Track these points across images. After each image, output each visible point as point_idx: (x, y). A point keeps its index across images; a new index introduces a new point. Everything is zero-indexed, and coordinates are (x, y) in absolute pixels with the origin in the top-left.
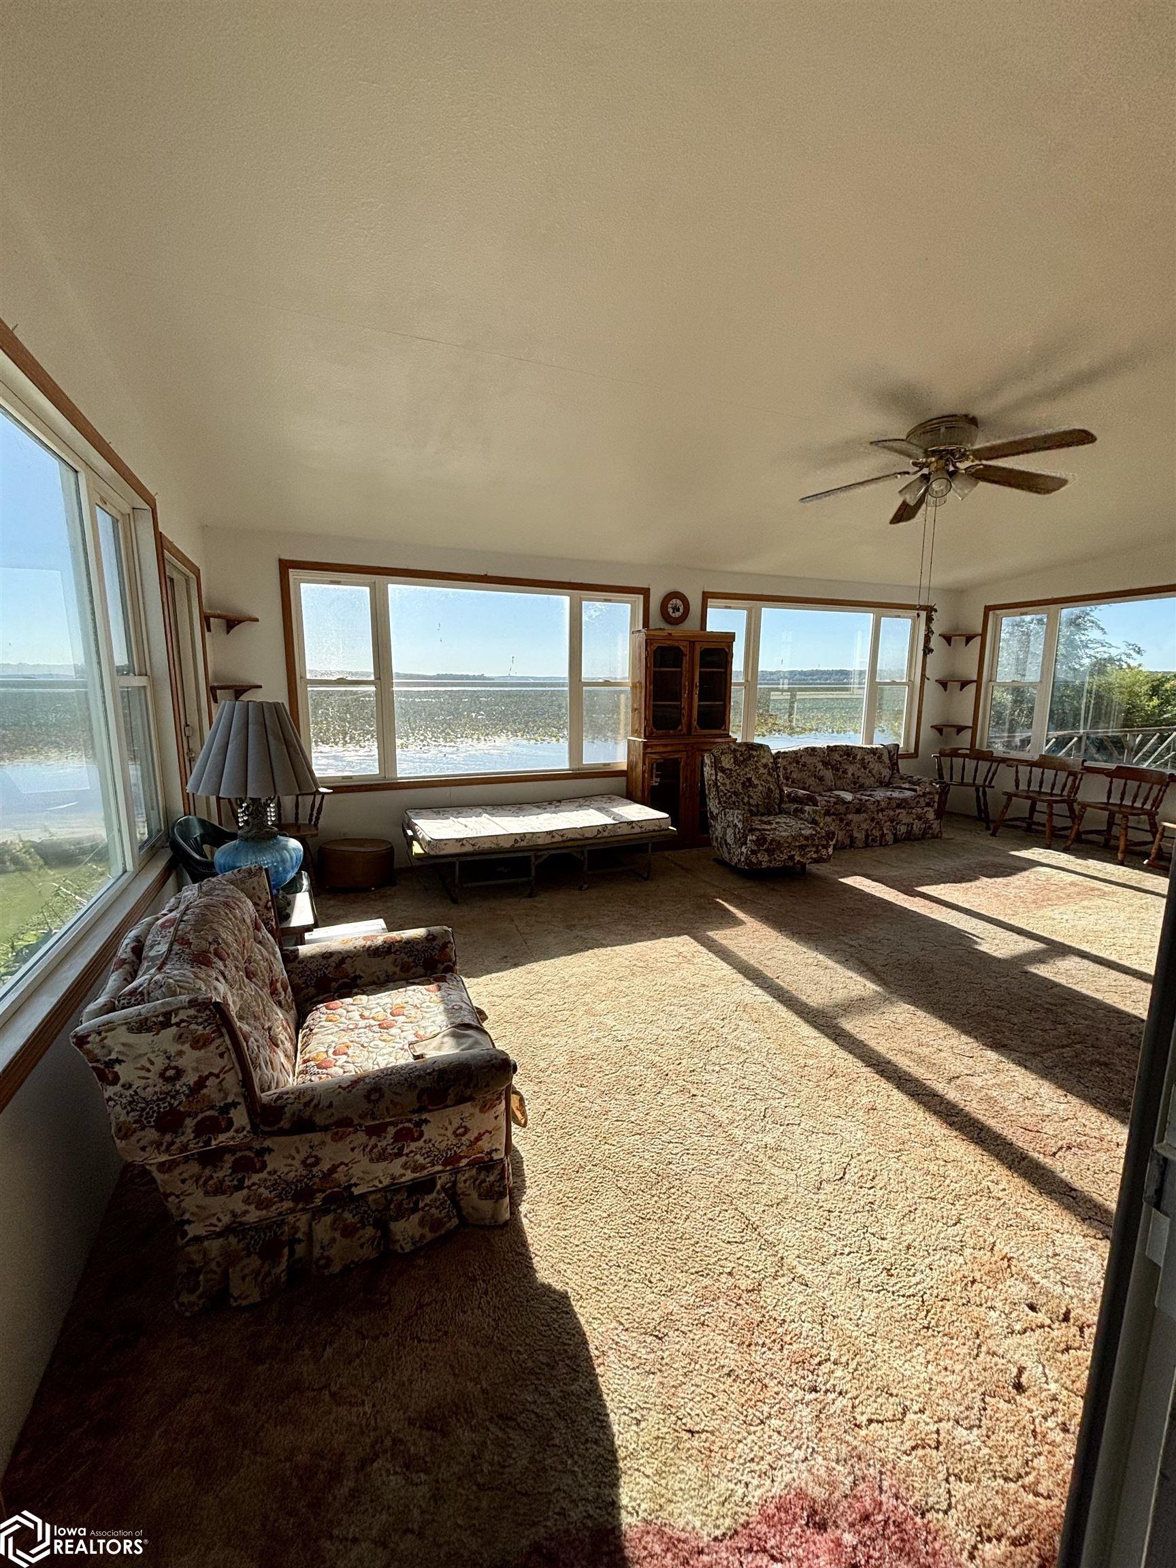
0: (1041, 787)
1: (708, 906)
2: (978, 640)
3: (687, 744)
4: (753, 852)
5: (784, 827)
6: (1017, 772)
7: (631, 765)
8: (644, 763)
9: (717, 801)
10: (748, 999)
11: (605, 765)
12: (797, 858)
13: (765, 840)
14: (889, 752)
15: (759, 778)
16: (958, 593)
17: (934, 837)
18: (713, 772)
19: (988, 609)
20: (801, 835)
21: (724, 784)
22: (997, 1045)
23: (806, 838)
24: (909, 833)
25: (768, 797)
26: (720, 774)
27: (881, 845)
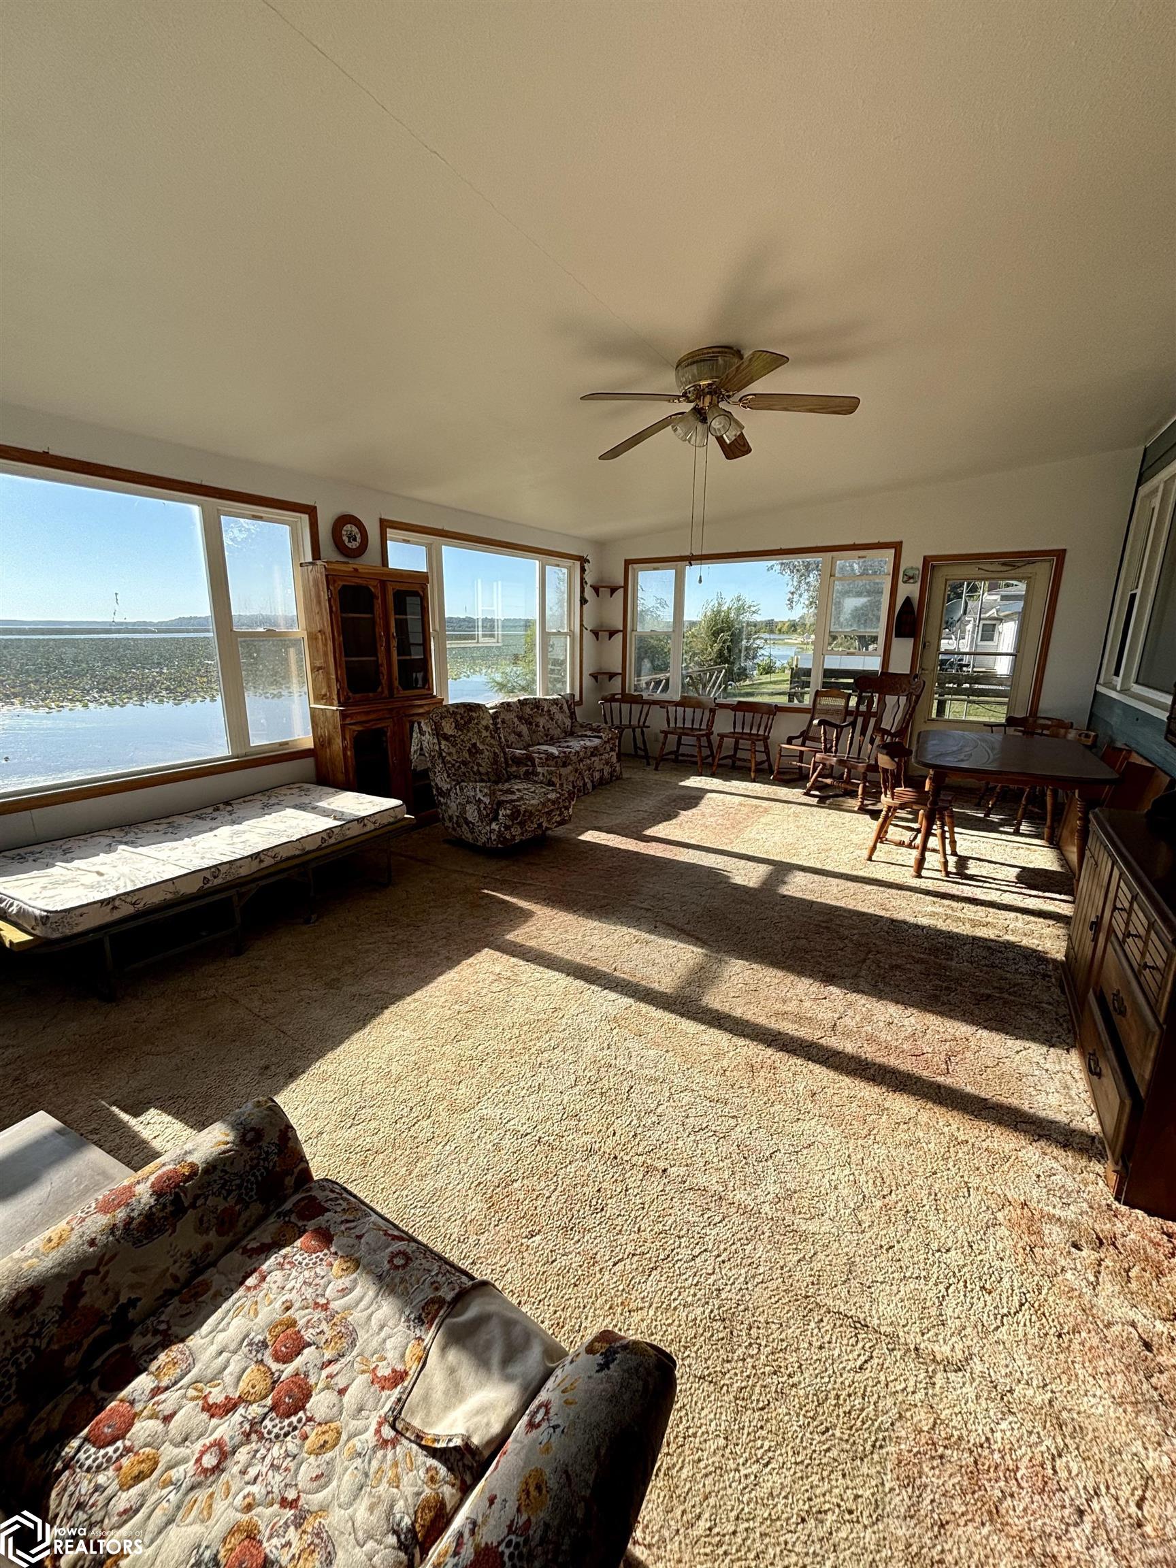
0: (684, 723)
1: (483, 903)
2: (621, 592)
3: (391, 710)
4: (507, 828)
5: (529, 794)
6: (668, 712)
7: (322, 743)
8: (344, 739)
9: (445, 775)
10: (612, 1011)
11: (281, 744)
12: (545, 825)
13: (519, 811)
14: (567, 702)
15: (483, 743)
16: (601, 545)
17: (618, 778)
18: (436, 741)
19: (628, 563)
20: (549, 800)
21: (450, 754)
22: (829, 979)
23: (554, 802)
24: (601, 778)
25: (495, 762)
26: (443, 742)
27: (585, 794)
